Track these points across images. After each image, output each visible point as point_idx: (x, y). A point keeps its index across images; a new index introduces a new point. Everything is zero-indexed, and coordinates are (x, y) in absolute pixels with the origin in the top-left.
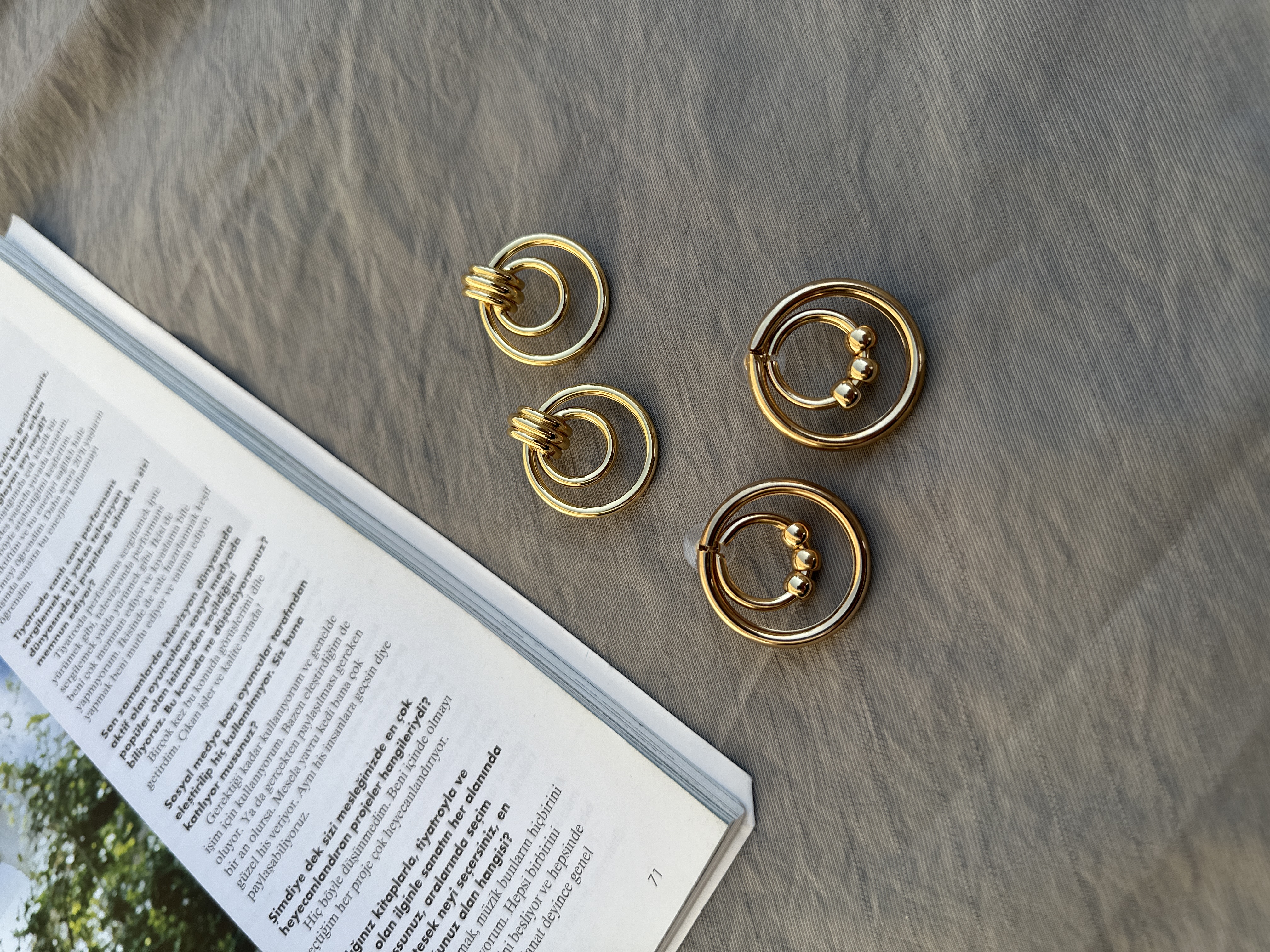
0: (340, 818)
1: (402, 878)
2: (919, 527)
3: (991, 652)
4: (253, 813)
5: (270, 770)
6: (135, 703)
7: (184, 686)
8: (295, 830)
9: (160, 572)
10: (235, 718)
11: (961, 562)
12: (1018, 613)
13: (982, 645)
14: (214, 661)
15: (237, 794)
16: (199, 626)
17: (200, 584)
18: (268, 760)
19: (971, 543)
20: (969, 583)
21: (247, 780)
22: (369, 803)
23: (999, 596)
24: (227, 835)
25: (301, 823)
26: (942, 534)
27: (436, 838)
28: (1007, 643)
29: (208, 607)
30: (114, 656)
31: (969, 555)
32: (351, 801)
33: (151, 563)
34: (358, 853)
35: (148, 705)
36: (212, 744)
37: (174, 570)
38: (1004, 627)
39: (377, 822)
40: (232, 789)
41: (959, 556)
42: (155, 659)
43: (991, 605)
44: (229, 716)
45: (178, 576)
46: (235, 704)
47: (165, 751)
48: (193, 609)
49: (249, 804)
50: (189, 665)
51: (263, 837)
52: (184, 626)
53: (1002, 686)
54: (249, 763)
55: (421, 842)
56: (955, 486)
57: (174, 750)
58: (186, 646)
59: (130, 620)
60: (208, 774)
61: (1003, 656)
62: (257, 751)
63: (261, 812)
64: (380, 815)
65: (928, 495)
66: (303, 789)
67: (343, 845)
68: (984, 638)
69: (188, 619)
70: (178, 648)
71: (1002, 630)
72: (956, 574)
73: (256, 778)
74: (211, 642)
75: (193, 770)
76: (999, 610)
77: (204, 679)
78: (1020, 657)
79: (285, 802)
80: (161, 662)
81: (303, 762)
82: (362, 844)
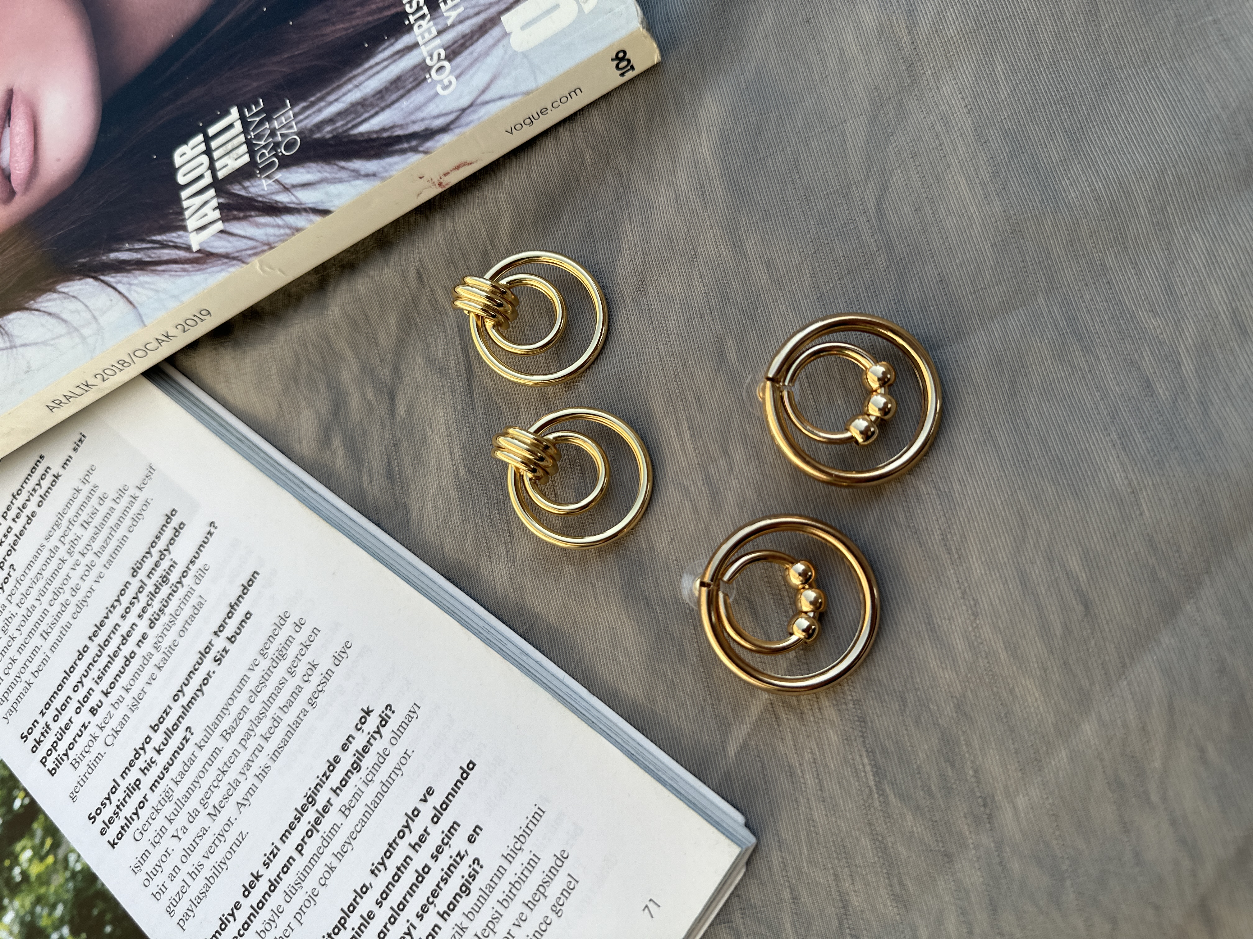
0: (283, 838)
1: (352, 907)
2: (931, 570)
3: (1001, 704)
4: (185, 829)
5: (206, 783)
6: (58, 702)
7: (112, 686)
8: (232, 851)
9: (90, 556)
10: (169, 722)
11: (974, 609)
12: (1031, 665)
13: (992, 697)
14: (147, 658)
15: (169, 808)
16: (132, 617)
17: (135, 572)
18: (204, 770)
19: (985, 590)
20: (981, 631)
21: (179, 792)
22: (317, 822)
23: (1012, 646)
24: (156, 854)
25: (238, 843)
26: (955, 580)
27: (393, 864)
28: (1019, 694)
29: (143, 598)
30: (36, 650)
31: (982, 602)
32: (298, 819)
33: (80, 546)
34: (303, 878)
35: (73, 705)
36: (141, 752)
37: (105, 556)
38: (1016, 679)
39: (325, 844)
40: (163, 802)
41: (972, 603)
42: (81, 655)
43: (1003, 656)
44: (161, 720)
45: (110, 562)
46: (169, 706)
47: (90, 758)
48: (125, 600)
49: (182, 819)
50: (119, 662)
51: (196, 857)
52: (115, 618)
53: (1012, 739)
54: (182, 774)
55: (376, 867)
56: (971, 531)
57: (99, 757)
58: (116, 640)
59: (54, 610)
60: (137, 784)
61: (1014, 708)
62: (193, 759)
63: (194, 829)
64: (330, 835)
65: (943, 539)
66: (242, 804)
67: (285, 869)
68: (995, 689)
69: (120, 610)
70: (107, 641)
71: (1014, 681)
72: (968, 621)
73: (190, 791)
74: (144, 636)
75: (119, 780)
76: (1012, 660)
77: (134, 678)
78: (1032, 710)
79: (222, 818)
80: (88, 658)
81: (244, 774)
82: (307, 869)
